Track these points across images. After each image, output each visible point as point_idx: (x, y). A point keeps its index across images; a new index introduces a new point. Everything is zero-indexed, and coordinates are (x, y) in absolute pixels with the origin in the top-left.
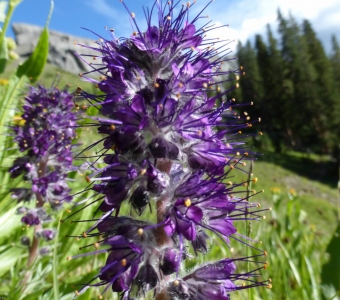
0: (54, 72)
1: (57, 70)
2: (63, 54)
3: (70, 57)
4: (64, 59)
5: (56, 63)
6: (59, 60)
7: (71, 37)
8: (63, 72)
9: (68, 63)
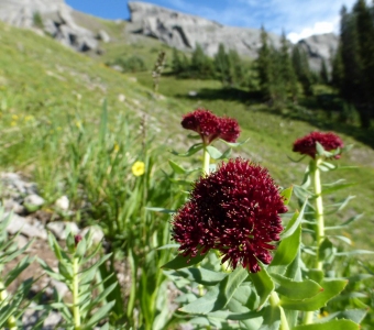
0: (159, 47)
1: (163, 45)
2: (170, 30)
3: (176, 33)
4: (171, 35)
5: (163, 39)
6: (166, 37)
7: (180, 14)
8: (168, 47)
9: (174, 39)
